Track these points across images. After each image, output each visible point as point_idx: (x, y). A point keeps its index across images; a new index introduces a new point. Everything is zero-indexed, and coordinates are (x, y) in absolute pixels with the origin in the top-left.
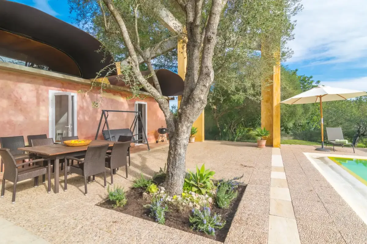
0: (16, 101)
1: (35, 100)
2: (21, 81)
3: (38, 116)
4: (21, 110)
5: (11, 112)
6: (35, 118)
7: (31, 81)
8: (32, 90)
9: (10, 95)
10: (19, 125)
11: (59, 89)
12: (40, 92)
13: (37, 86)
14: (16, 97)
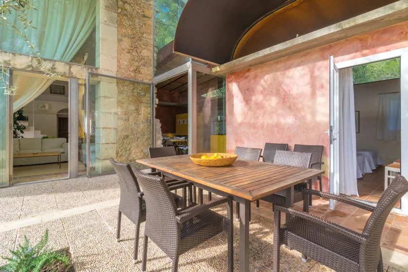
0: (285, 96)
1: (307, 89)
2: (289, 68)
3: (314, 114)
4: (290, 108)
5: (280, 111)
6: (309, 118)
7: (302, 62)
8: (304, 75)
9: (278, 90)
10: (288, 128)
11: (352, 55)
12: (317, 73)
13: (311, 65)
14: (285, 91)
